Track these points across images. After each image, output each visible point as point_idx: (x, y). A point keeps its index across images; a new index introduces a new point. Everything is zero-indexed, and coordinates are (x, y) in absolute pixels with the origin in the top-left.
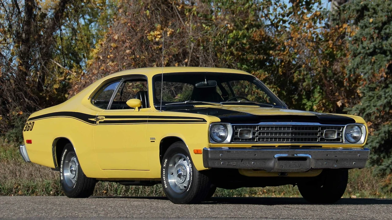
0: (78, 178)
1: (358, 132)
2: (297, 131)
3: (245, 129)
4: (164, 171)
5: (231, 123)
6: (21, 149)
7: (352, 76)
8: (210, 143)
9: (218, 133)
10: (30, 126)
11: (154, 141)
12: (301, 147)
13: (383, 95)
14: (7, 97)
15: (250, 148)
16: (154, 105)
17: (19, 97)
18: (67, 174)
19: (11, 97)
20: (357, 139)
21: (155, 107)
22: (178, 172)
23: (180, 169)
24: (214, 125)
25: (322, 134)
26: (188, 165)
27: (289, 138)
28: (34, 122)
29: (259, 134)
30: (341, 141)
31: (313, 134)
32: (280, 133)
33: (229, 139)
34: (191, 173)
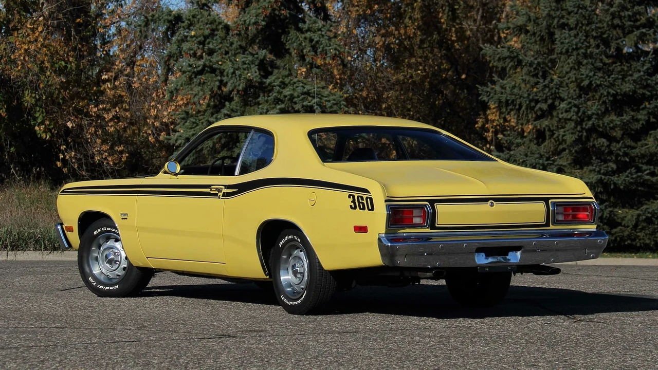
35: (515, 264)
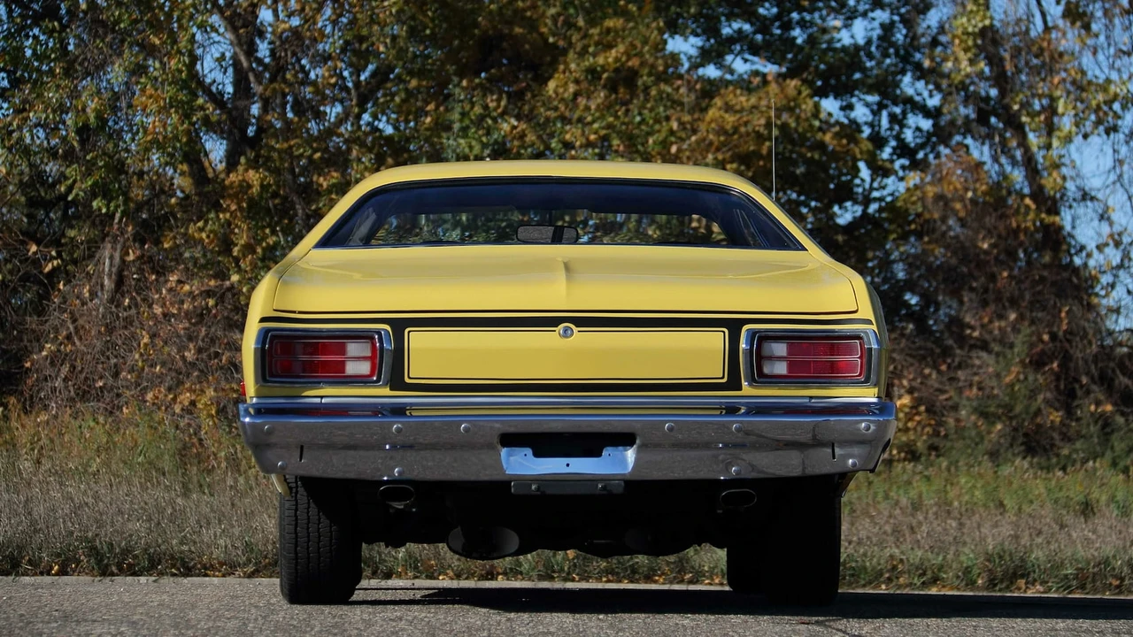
35: (619, 477)
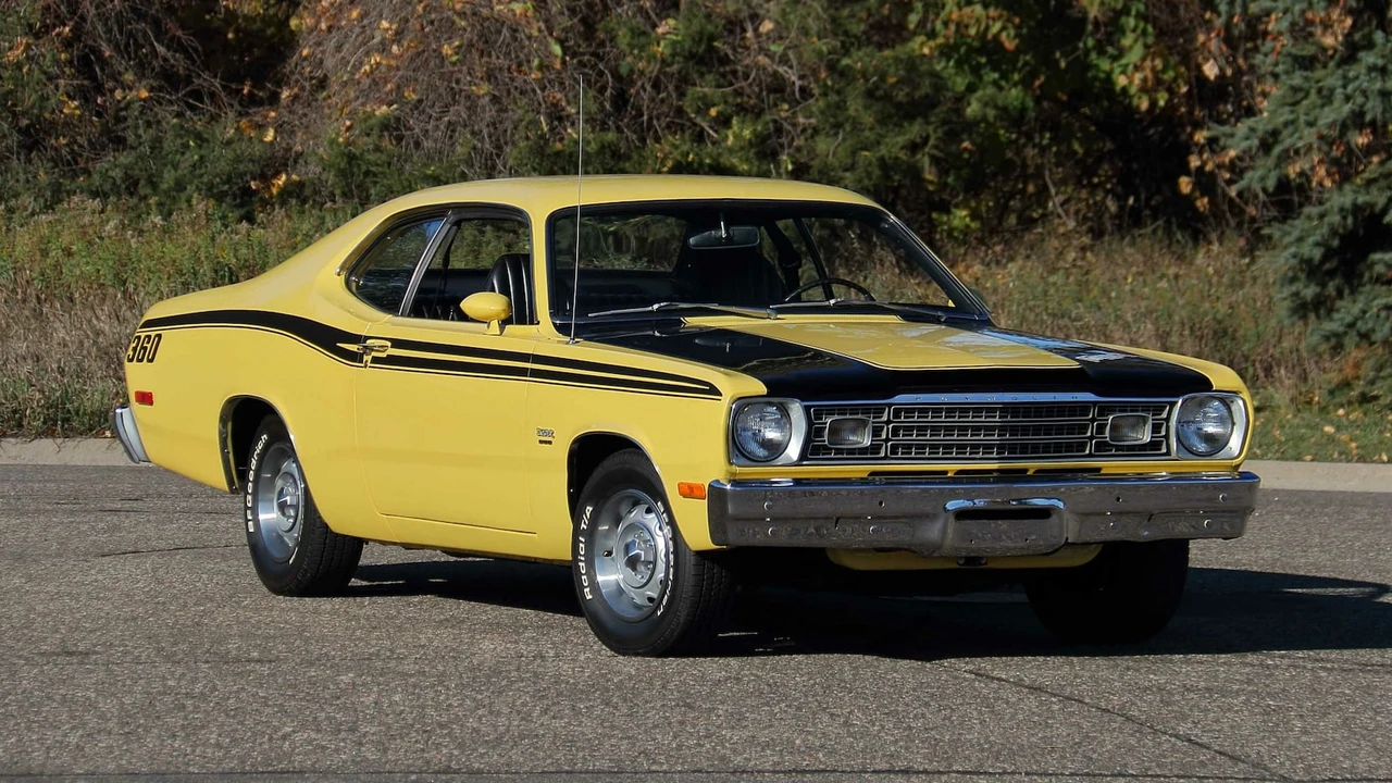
0: (305, 533)
1: (1221, 421)
2: (1021, 421)
3: (848, 416)
4: (582, 545)
5: (803, 400)
6: (119, 418)
7: (1235, 20)
8: (731, 464)
9: (760, 431)
10: (149, 346)
11: (550, 442)
12: (1030, 473)
13: (1339, 91)
14: (95, 41)
15: (863, 481)
16: (552, 315)
17: (136, 40)
18: (269, 516)
19: (109, 41)
20: (1216, 443)
21: (555, 324)
22: (627, 548)
23: (634, 542)
24: (743, 405)
25: (1101, 428)
26: (660, 528)
27: (991, 447)
28: (159, 336)
29: (895, 431)
30: (1164, 450)
31: (1071, 429)
32: (963, 429)
33: (794, 450)
34: (671, 556)
